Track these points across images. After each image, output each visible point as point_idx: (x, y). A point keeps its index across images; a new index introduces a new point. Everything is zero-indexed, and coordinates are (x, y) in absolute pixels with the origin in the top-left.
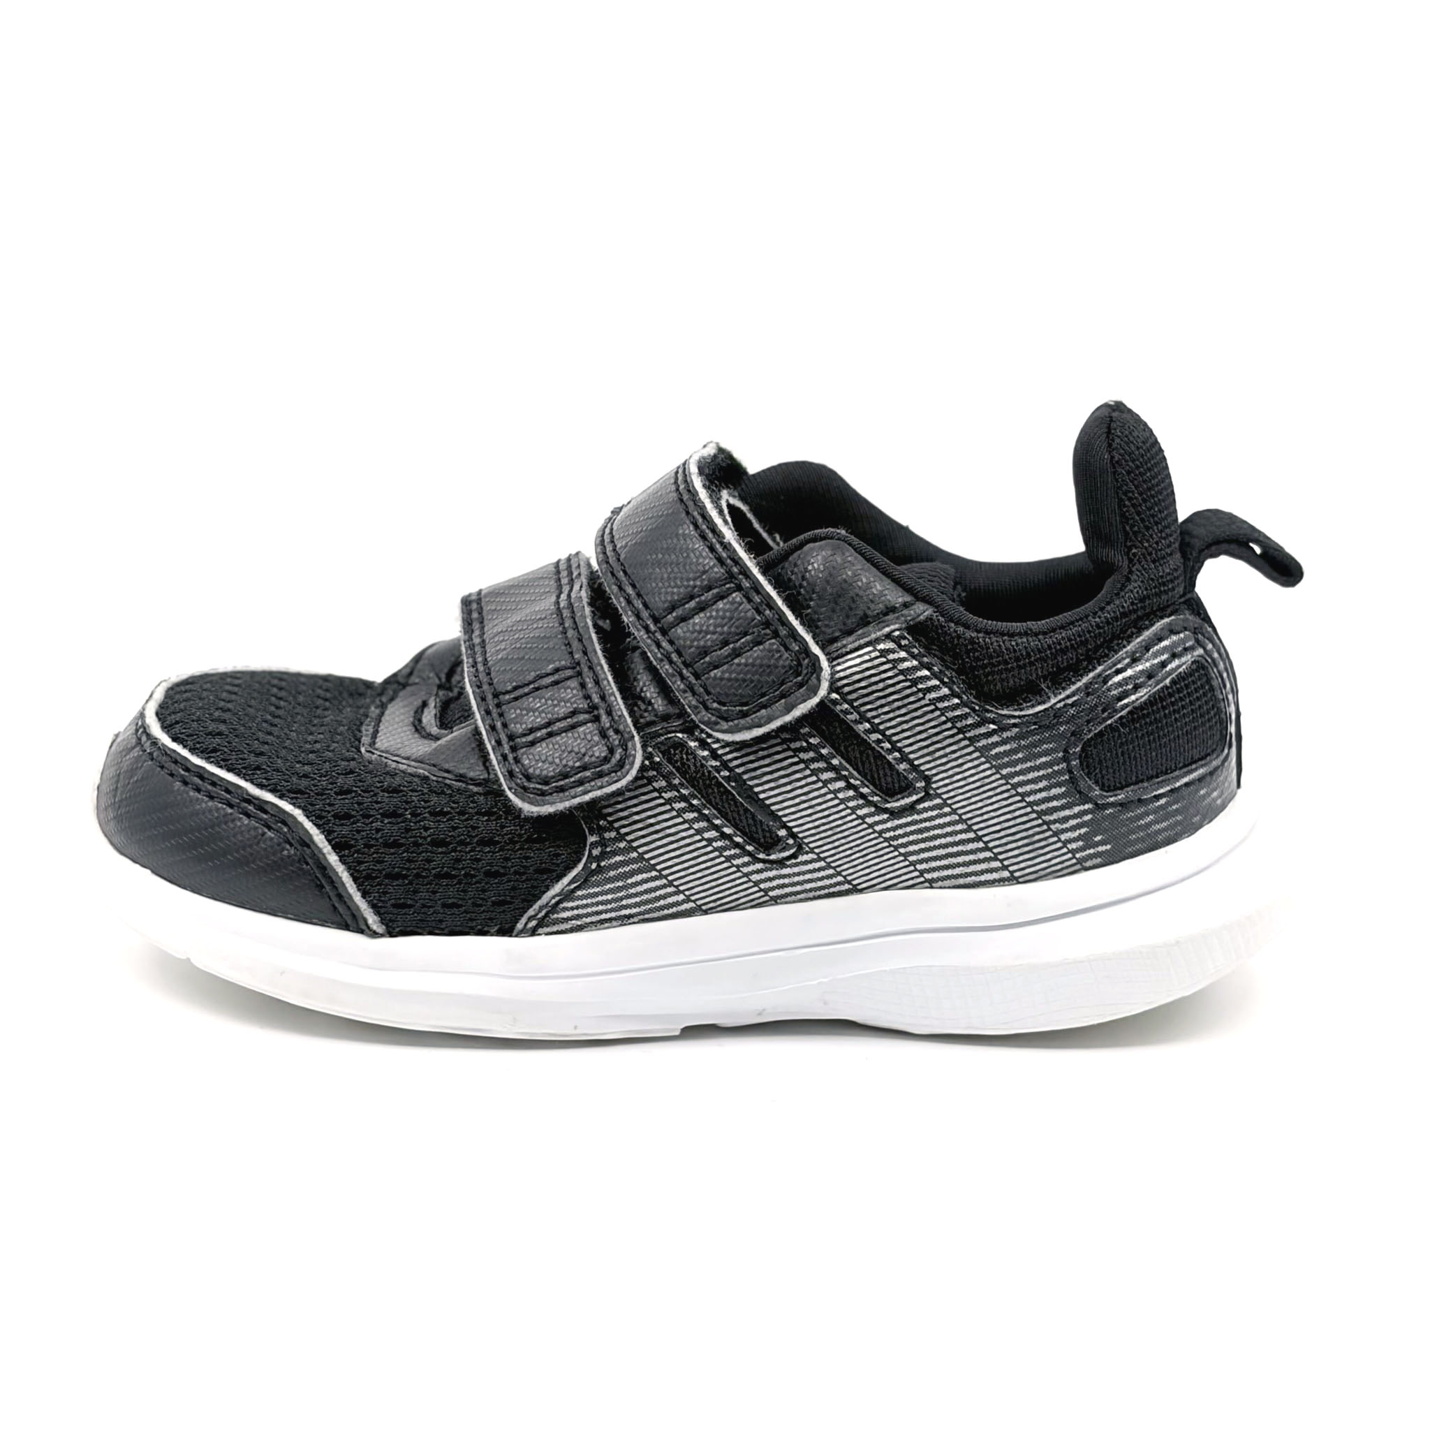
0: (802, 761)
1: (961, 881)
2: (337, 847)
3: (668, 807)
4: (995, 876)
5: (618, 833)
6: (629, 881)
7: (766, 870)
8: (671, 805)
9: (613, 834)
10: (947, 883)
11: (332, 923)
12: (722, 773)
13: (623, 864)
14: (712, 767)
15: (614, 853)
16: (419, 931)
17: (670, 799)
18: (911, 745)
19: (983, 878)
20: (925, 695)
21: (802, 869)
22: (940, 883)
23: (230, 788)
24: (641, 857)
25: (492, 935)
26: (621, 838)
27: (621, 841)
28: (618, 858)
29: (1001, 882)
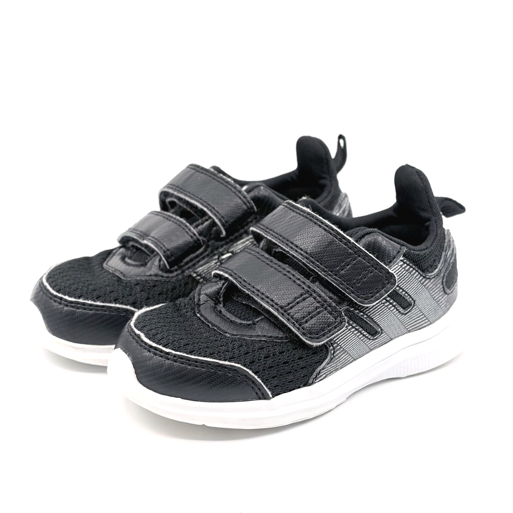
0: (386, 306)
1: (418, 328)
2: (256, 373)
3: (350, 331)
4: (426, 324)
5: (337, 344)
6: (340, 358)
7: (372, 341)
8: (350, 330)
9: (336, 345)
10: (414, 330)
11: (255, 399)
12: (364, 317)
13: (339, 353)
14: (361, 315)
15: (337, 351)
16: (281, 393)
17: (350, 329)
18: (412, 292)
19: (423, 326)
20: (413, 276)
21: (382, 338)
22: (412, 331)
23: (210, 363)
24: (343, 350)
25: (302, 387)
26: (338, 345)
27: (338, 346)
28: (338, 352)
29: (428, 325)
